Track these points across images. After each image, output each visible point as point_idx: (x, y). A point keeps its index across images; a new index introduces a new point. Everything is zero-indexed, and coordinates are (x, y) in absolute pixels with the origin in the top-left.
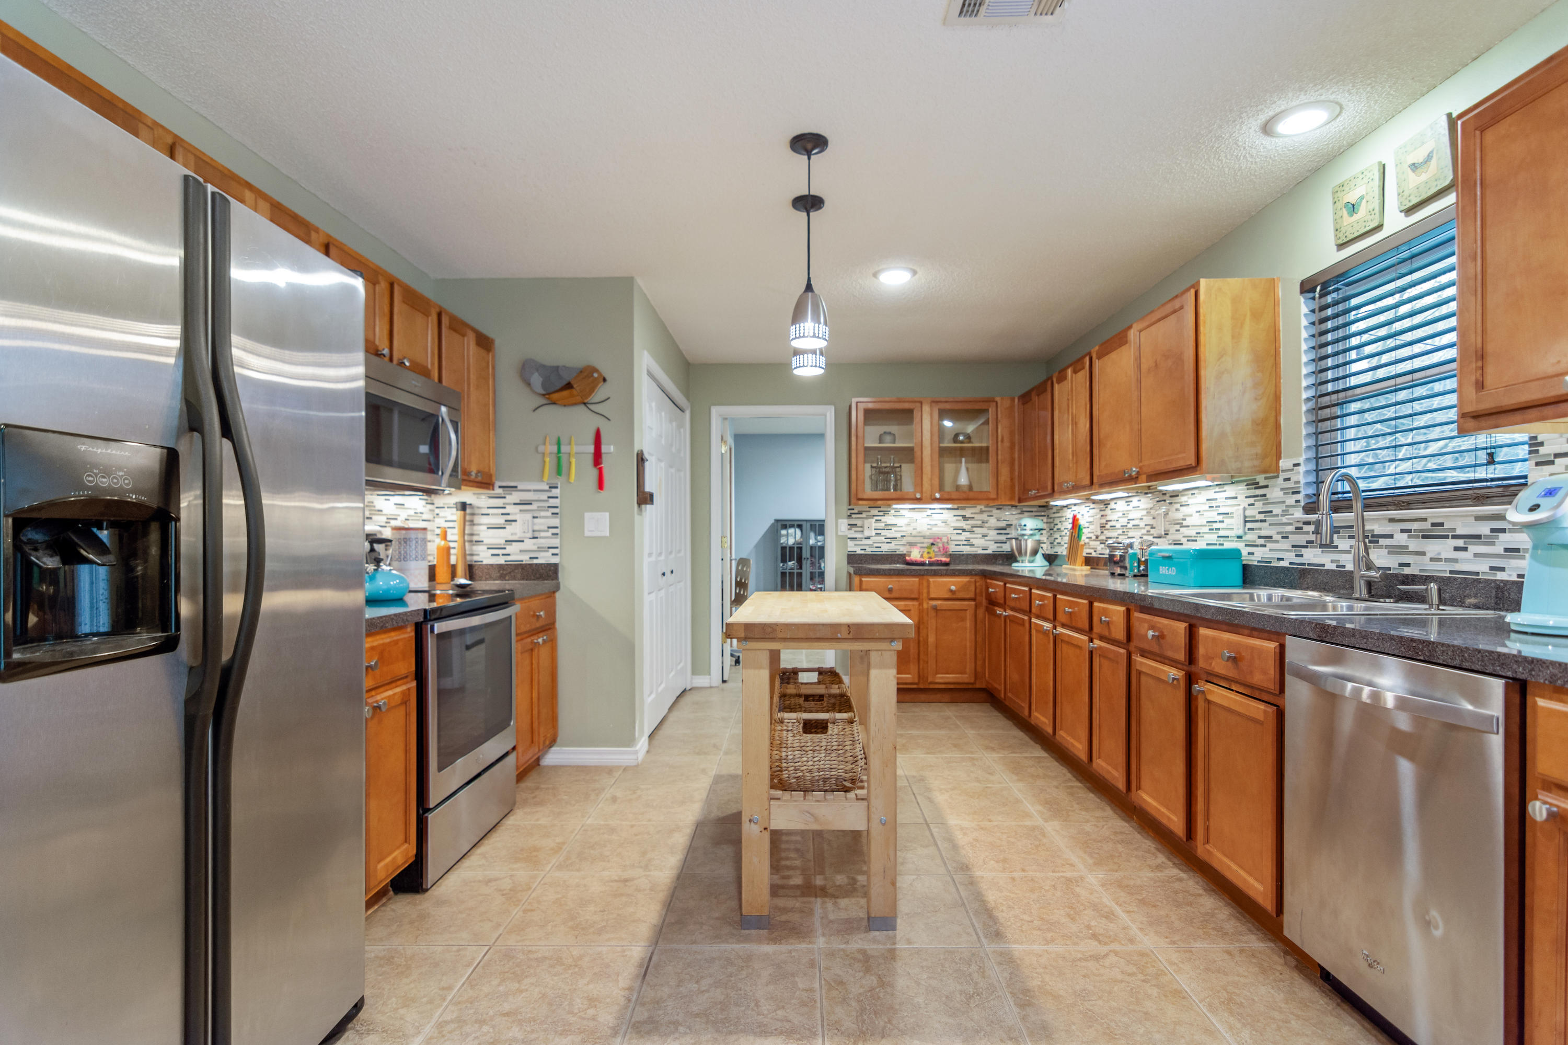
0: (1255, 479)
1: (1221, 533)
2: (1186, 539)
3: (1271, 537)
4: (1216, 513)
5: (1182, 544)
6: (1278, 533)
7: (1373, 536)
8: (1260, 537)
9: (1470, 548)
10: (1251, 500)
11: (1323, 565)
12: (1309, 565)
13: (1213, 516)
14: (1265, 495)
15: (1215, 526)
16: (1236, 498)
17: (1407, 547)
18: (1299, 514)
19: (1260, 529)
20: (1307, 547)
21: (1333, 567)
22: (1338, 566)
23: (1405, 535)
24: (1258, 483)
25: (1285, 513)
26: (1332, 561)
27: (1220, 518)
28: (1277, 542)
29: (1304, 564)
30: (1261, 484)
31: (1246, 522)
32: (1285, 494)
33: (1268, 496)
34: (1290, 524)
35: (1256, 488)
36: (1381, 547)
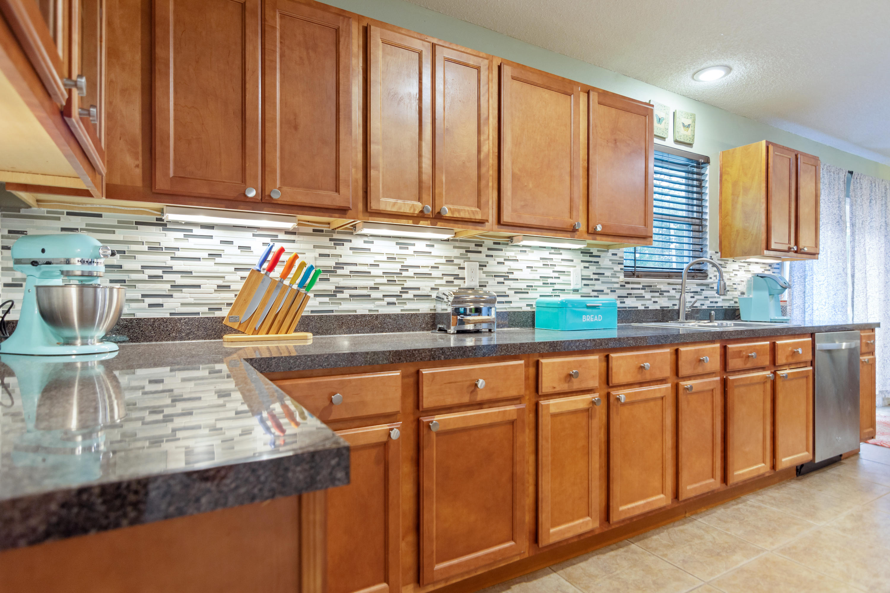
0: (590, 250)
1: (556, 287)
2: (513, 292)
3: (603, 291)
4: (551, 270)
5: (508, 296)
6: (608, 288)
7: (661, 291)
8: (593, 291)
9: (695, 296)
10: (587, 265)
11: (637, 307)
12: (629, 308)
13: (548, 272)
14: (598, 262)
15: (550, 281)
16: (572, 261)
17: (675, 297)
18: (622, 278)
19: (594, 285)
20: (627, 297)
21: (643, 308)
22: (645, 307)
23: (674, 291)
24: (592, 253)
25: (614, 275)
26: (642, 305)
27: (556, 275)
28: (608, 294)
29: (626, 308)
30: (594, 254)
31: (582, 279)
32: (612, 263)
33: (599, 263)
34: (617, 283)
35: (590, 256)
36: (665, 297)
